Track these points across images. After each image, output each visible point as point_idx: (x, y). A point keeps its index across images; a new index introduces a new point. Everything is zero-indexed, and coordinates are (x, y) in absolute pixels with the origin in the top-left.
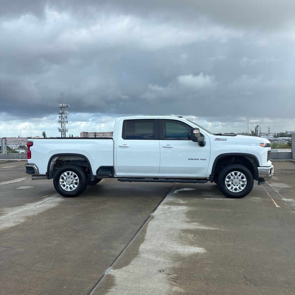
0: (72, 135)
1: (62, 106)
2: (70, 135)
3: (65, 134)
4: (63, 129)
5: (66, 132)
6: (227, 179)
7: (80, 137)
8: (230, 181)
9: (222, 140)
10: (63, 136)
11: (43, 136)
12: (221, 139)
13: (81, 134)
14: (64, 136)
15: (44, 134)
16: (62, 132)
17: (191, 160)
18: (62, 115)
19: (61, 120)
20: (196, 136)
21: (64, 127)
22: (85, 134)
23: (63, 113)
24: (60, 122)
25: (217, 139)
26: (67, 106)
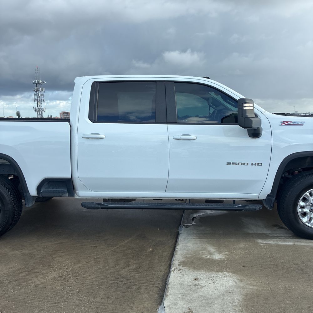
0: (51, 116)
1: (37, 83)
2: (48, 115)
3: (42, 114)
4: (39, 109)
5: (43, 112)
6: (302, 203)
7: (59, 117)
8: (308, 205)
9: (295, 124)
10: (39, 116)
11: (18, 117)
12: (292, 124)
13: (60, 114)
14: (41, 116)
15: (18, 114)
16: (38, 112)
17: (232, 166)
18: (38, 93)
19: (37, 99)
20: (249, 116)
21: (40, 106)
22: (65, 114)
23: (38, 90)
24: (35, 100)
25: (285, 123)
26: (43, 82)
